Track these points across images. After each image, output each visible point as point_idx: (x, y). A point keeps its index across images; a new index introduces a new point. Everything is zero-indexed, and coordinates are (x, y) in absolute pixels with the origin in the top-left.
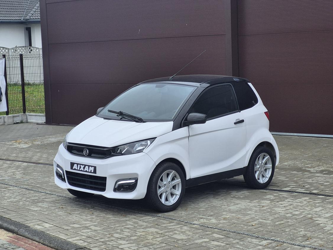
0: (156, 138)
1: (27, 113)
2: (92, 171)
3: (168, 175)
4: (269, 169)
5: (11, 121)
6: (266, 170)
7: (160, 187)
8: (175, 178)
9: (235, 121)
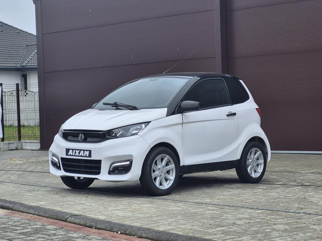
0: (151, 122)
1: (22, 141)
2: (87, 155)
3: (162, 160)
4: (261, 164)
5: (6, 147)
6: (258, 165)
7: (154, 171)
8: (169, 163)
9: (228, 114)
